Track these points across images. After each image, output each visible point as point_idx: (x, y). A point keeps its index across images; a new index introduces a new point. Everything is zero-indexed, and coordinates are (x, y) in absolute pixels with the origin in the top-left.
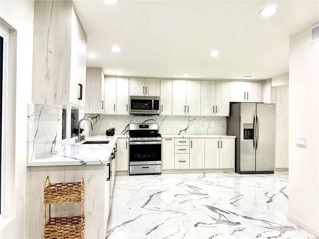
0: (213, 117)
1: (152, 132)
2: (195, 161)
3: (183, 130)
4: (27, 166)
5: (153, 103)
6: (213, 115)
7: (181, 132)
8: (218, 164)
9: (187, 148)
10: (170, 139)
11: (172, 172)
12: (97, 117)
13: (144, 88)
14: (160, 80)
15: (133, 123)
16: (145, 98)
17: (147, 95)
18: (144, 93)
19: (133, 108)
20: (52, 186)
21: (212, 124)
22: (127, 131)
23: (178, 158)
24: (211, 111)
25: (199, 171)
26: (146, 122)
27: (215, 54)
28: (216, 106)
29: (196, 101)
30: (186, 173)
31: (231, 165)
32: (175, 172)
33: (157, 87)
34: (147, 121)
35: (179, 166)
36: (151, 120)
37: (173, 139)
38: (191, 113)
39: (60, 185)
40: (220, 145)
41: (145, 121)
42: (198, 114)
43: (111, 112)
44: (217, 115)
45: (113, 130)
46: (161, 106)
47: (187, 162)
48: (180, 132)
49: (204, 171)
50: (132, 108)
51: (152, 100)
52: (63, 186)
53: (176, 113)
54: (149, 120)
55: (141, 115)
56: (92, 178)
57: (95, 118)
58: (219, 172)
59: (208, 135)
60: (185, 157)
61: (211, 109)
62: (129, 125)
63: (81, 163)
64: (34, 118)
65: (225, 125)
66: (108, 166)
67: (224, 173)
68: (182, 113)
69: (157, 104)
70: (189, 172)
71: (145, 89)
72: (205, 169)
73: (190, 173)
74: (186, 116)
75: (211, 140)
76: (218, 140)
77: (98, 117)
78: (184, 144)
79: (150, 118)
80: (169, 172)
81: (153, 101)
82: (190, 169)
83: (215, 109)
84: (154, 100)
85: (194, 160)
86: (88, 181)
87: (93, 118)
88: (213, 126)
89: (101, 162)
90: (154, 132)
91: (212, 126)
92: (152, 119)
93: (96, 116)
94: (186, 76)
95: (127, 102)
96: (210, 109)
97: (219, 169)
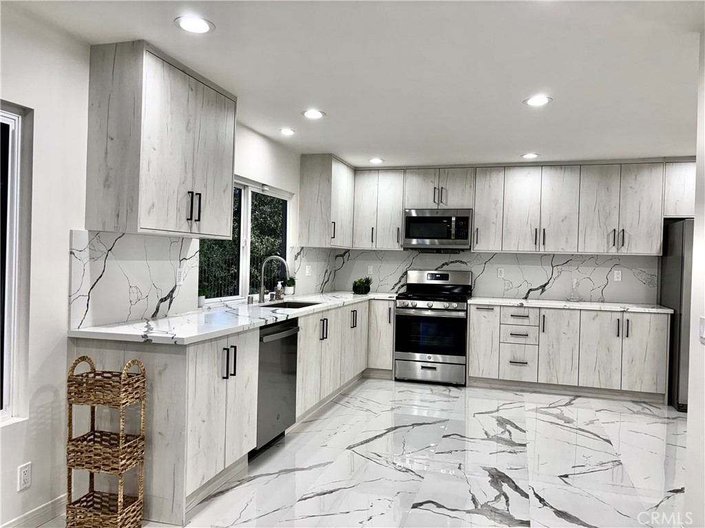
0: (613, 257)
1: (456, 291)
2: (551, 364)
3: (537, 289)
4: (69, 338)
5: (453, 224)
6: (613, 251)
7: (531, 292)
8: (617, 377)
9: (533, 332)
10: (489, 308)
11: (493, 386)
12: (344, 254)
13: (437, 191)
14: (475, 171)
15: (415, 267)
16: (437, 213)
17: (442, 206)
18: (437, 201)
19: (411, 236)
20: (98, 375)
21: (617, 275)
22: (402, 286)
23: (507, 353)
24: (608, 243)
25: (565, 390)
26: (445, 267)
27: (538, 100)
28: (621, 229)
29: (566, 217)
30: (527, 391)
31: (656, 384)
32: (501, 387)
33: (468, 186)
34: (447, 264)
35: (509, 373)
36: (456, 261)
37: (497, 309)
38: (550, 248)
39: (109, 375)
40: (623, 329)
41: (443, 265)
42: (570, 249)
43: (366, 245)
44: (624, 251)
45: (368, 281)
46: (475, 229)
47: (532, 365)
48: (529, 292)
49: (577, 392)
50: (409, 235)
51: (451, 218)
52: (113, 378)
53: (511, 247)
54: (451, 262)
55: (431, 251)
56: (165, 369)
57: (341, 256)
58: (622, 398)
59: (603, 302)
60: (528, 353)
61: (608, 235)
62: (406, 273)
63: (144, 339)
64: (88, 255)
65: (656, 279)
66: (226, 351)
67: (633, 402)
68: (528, 247)
69: (464, 225)
70: (538, 390)
71: (439, 193)
72: (578, 387)
73: (539, 392)
74: (545, 255)
75: (597, 315)
76: (619, 316)
77: (347, 254)
78: (526, 321)
79: (454, 257)
80: (488, 385)
81: (454, 219)
82: (537, 383)
83: (619, 237)
84: (457, 218)
85: (549, 363)
86: (160, 373)
87: (337, 256)
88: (620, 280)
89: (174, 340)
90: (461, 290)
91: (616, 279)
92: (458, 261)
93: (342, 253)
94: (530, 156)
95: (399, 223)
96: (606, 237)
97: (621, 392)
